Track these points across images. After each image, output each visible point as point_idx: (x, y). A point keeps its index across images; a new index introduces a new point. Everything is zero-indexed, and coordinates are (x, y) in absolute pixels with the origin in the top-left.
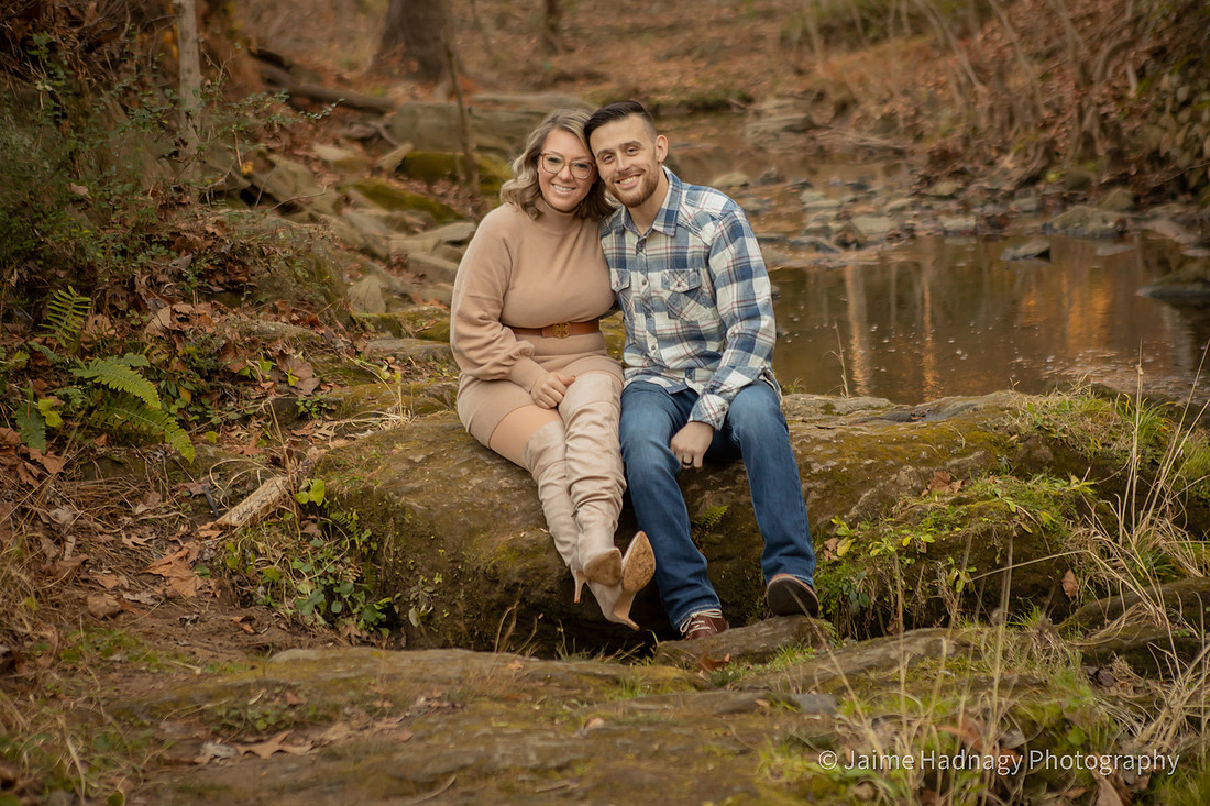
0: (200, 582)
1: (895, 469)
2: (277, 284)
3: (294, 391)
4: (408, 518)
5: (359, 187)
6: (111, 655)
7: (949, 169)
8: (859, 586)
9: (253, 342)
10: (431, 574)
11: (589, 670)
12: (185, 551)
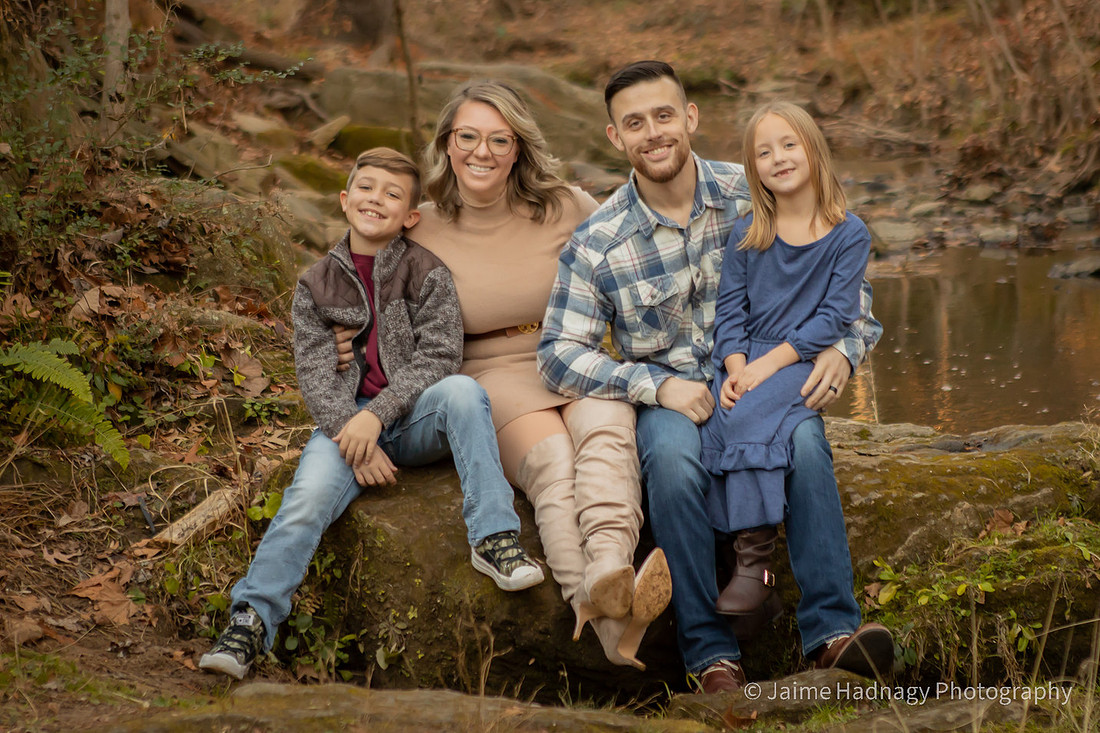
0: (133, 608)
1: (949, 505)
2: (218, 267)
3: (239, 392)
4: (380, 540)
5: (286, 165)
6: (45, 682)
7: (984, 170)
8: (906, 639)
9: (194, 333)
10: (405, 607)
11: (600, 719)
12: (116, 572)
